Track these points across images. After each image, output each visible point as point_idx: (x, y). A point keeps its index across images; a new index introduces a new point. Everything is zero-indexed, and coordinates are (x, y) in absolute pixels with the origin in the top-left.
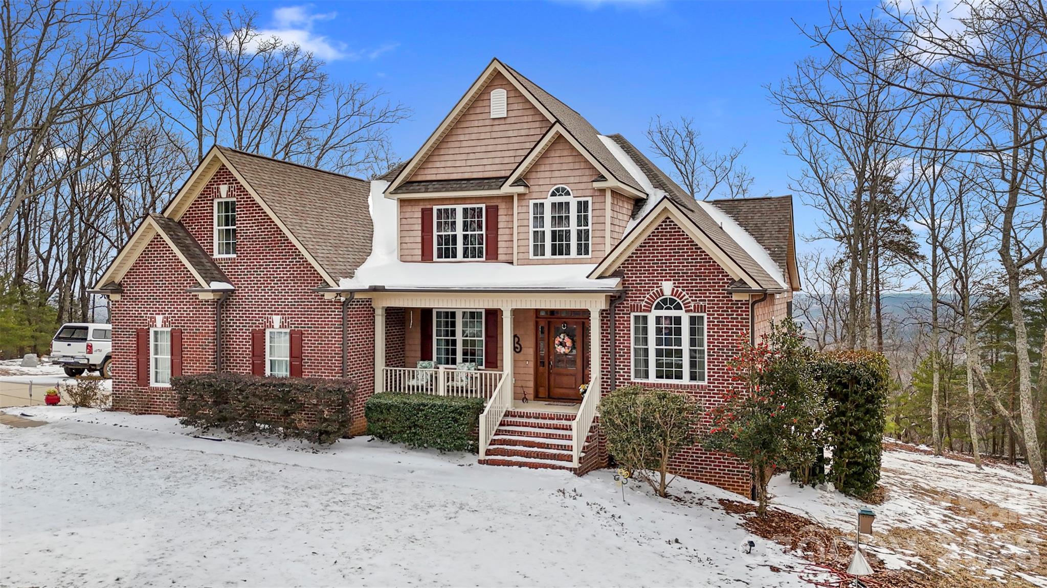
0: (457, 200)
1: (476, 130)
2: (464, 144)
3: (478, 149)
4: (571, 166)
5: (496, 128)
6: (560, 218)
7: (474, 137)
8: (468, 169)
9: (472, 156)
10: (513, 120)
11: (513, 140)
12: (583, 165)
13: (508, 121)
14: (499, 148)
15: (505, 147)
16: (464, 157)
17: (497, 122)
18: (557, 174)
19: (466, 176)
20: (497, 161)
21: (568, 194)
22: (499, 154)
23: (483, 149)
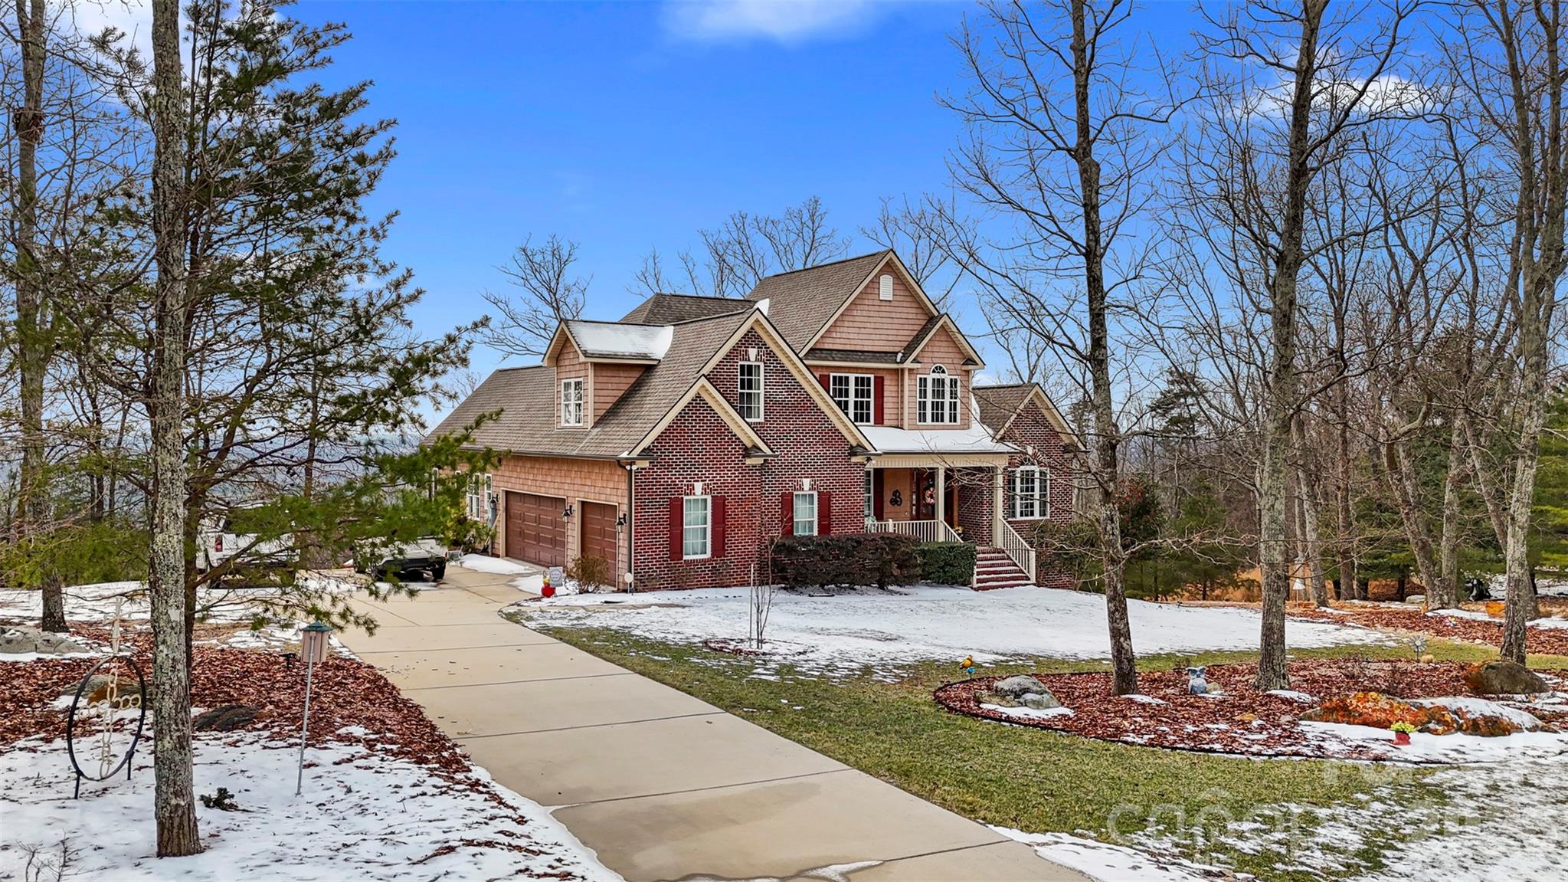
0: (850, 369)
1: (866, 308)
2: (857, 319)
3: (868, 325)
4: (946, 350)
5: (883, 309)
6: (938, 394)
7: (865, 313)
8: (860, 342)
9: (863, 331)
10: (896, 304)
11: (896, 321)
12: (955, 350)
13: (893, 304)
14: (885, 326)
15: (890, 326)
16: (857, 331)
17: (884, 303)
18: (936, 355)
19: (858, 348)
20: (884, 337)
21: (943, 372)
22: (885, 332)
23: (872, 326)
